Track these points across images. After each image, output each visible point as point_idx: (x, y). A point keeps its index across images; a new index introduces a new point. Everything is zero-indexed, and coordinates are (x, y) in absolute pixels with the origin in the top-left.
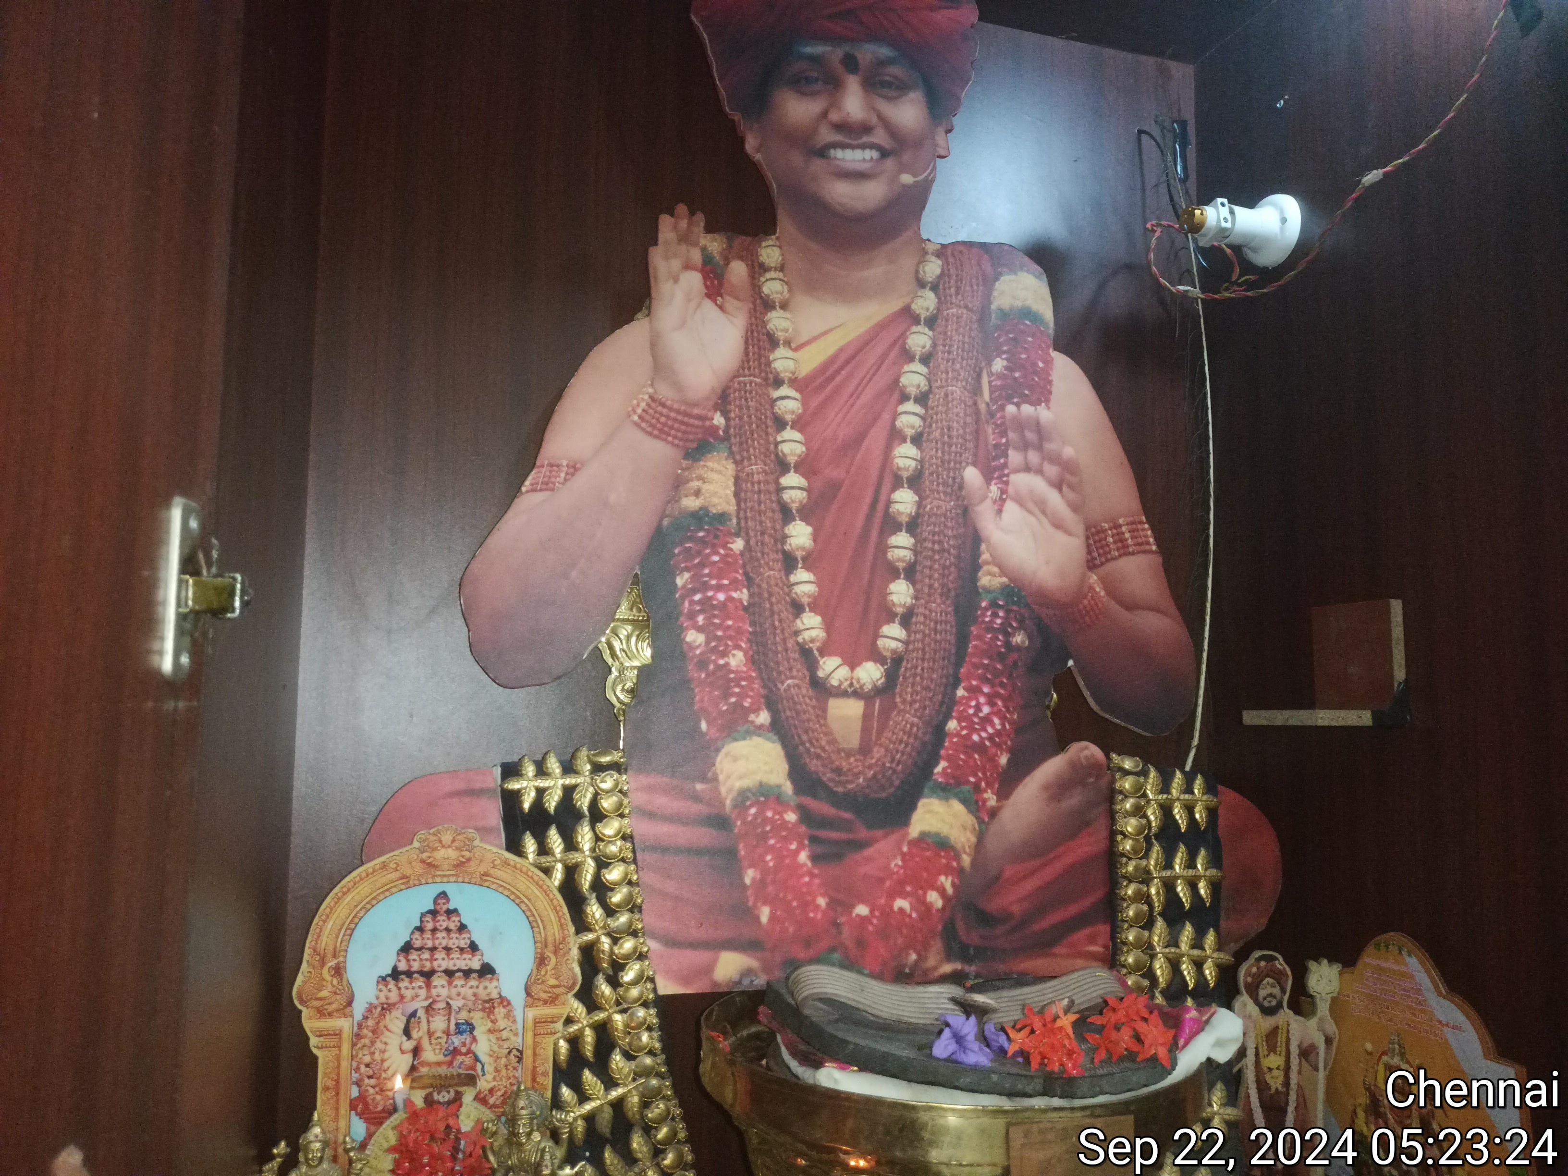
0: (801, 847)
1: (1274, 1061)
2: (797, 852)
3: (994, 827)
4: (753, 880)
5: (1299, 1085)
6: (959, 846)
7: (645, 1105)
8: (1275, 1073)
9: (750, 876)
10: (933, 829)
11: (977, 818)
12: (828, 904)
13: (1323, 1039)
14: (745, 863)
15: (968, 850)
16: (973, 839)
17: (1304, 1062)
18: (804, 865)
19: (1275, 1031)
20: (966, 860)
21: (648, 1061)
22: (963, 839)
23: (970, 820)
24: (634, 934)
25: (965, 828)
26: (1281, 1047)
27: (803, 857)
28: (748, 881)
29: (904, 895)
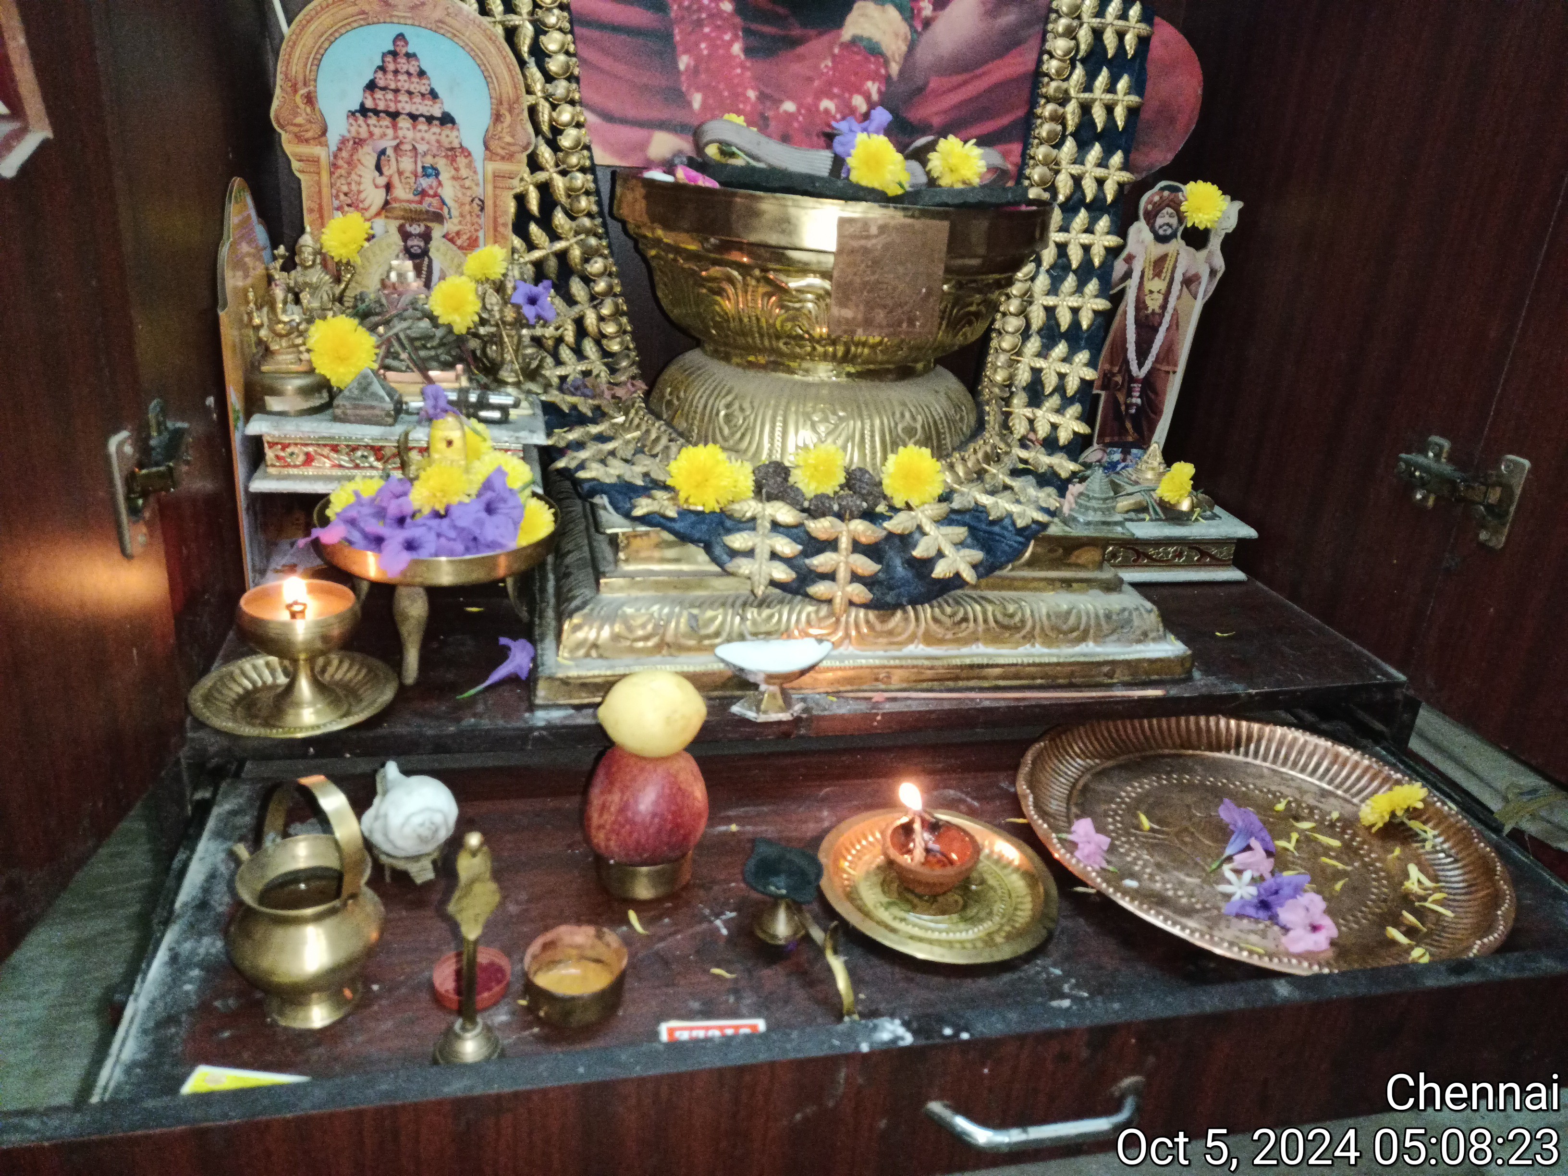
0: (735, 38)
1: (1157, 285)
2: (730, 44)
3: (927, 37)
4: (687, 67)
5: (1175, 310)
6: (889, 54)
7: (586, 260)
8: (1155, 295)
9: (684, 62)
10: (866, 34)
11: (912, 27)
12: (758, 98)
13: (1208, 270)
14: (680, 48)
15: (897, 58)
16: (904, 48)
17: (1185, 289)
18: (738, 56)
19: (1163, 258)
20: (895, 69)
21: (587, 222)
22: (894, 47)
23: (903, 28)
24: (572, 103)
25: (897, 35)
26: (1166, 274)
27: (737, 48)
28: (682, 67)
29: (831, 97)
